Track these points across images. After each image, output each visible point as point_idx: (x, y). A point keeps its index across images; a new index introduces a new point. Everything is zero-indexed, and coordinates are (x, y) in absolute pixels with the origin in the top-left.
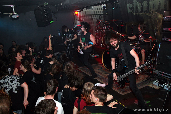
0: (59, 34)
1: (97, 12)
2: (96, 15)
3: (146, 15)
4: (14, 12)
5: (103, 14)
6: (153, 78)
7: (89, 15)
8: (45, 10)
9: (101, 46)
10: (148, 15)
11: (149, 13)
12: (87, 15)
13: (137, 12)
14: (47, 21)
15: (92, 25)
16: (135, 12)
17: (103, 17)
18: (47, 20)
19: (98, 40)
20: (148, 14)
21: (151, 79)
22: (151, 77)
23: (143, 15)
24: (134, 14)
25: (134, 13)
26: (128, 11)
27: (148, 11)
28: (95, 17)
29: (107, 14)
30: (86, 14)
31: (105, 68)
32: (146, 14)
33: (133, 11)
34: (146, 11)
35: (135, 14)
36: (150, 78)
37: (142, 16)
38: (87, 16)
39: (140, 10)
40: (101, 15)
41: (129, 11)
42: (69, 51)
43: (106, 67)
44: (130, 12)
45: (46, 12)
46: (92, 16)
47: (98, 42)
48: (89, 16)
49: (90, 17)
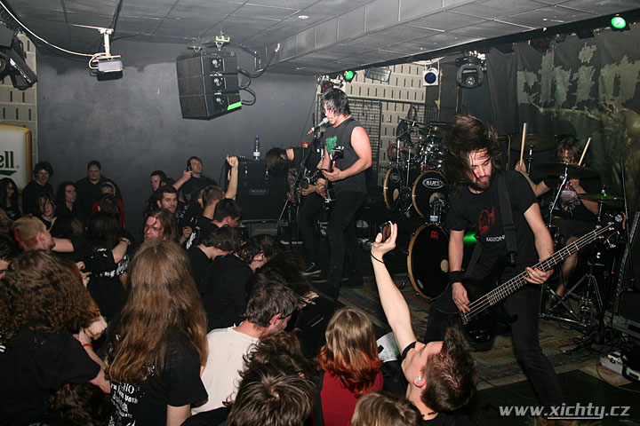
0: (257, 154)
1: (404, 94)
2: (396, 102)
3: (587, 117)
4: (107, 50)
5: (423, 102)
6: (601, 343)
7: (372, 102)
8: (215, 62)
9: (408, 215)
10: (592, 116)
11: (597, 110)
12: (364, 99)
13: (552, 104)
14: (218, 103)
15: (379, 138)
16: (545, 103)
17: (421, 113)
18: (218, 96)
19: (396, 190)
20: (593, 112)
21: (594, 346)
22: (594, 341)
23: (573, 115)
24: (542, 110)
25: (540, 106)
26: (519, 96)
27: (594, 102)
28: (391, 111)
29: (438, 102)
30: (361, 96)
31: (417, 289)
32: (586, 112)
33: (537, 98)
34: (587, 103)
35: (545, 112)
36: (591, 344)
37: (569, 118)
38: (364, 104)
39: (563, 98)
40: (416, 107)
41: (523, 98)
42: (289, 211)
43: (422, 286)
44: (527, 102)
45: (220, 69)
46: (381, 105)
47: (397, 199)
48: (372, 104)
49: (376, 108)
